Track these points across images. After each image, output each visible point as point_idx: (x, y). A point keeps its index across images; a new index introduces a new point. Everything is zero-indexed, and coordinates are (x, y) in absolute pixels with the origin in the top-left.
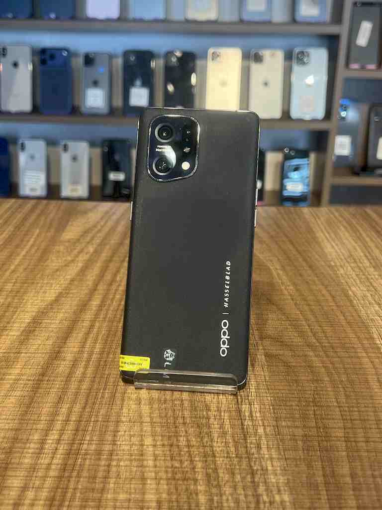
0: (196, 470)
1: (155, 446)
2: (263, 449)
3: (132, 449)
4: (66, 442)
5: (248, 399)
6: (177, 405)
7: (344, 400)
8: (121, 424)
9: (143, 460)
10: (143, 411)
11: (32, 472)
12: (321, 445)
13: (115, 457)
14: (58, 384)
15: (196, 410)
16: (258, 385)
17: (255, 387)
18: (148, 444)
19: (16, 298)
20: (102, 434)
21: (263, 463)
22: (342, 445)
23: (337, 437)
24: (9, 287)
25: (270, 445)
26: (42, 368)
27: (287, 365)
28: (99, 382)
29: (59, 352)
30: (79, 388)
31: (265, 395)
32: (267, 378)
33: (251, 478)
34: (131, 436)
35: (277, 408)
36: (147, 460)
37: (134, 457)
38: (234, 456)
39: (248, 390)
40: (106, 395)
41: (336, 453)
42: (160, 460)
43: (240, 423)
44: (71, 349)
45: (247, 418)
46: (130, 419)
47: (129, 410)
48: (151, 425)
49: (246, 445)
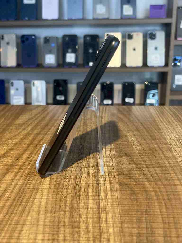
1: (43, 240)
2: (111, 242)
3: (29, 242)
5: (106, 210)
6: (62, 215)
8: (25, 225)
10: (40, 219)
15: (73, 217)
16: (113, 202)
18: (39, 238)
20: (13, 231)
22: (161, 239)
23: (159, 234)
25: (116, 239)
28: (17, 201)
30: (5, 204)
31: (116, 208)
32: (119, 198)
35: (123, 215)
39: (107, 205)
40: (20, 209)
43: (99, 225)
44: (6, 181)
45: (104, 222)
46: (31, 223)
47: (32, 217)
48: (43, 227)
49: (101, 239)
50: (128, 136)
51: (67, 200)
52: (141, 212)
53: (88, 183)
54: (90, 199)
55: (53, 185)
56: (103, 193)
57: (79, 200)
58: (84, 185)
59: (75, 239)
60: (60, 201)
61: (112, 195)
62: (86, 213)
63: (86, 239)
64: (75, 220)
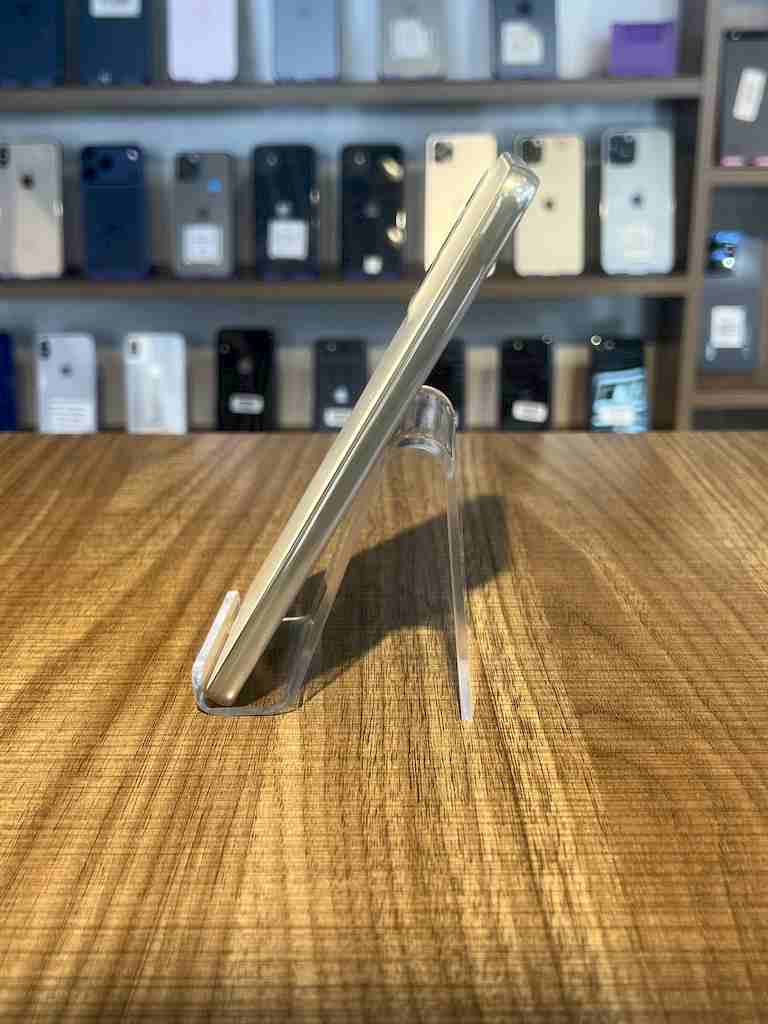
1: (322, 988)
2: (606, 988)
3: (264, 997)
4: (94, 983)
5: (557, 860)
6: (379, 881)
8: (236, 931)
10: (292, 900)
12: (755, 973)
14: (80, 837)
15: (426, 892)
16: (579, 825)
17: (572, 829)
18: (306, 983)
20: (189, 955)
25: (621, 978)
26: (44, 798)
27: (643, 772)
28: (183, 830)
31: (599, 849)
32: (601, 808)
34: (260, 965)
35: (632, 879)
38: (529, 1009)
39: (556, 838)
40: (200, 861)
43: (539, 920)
44: (118, 749)
45: (558, 908)
46: (259, 919)
47: (257, 896)
48: (312, 934)
49: (561, 979)
50: (588, 556)
51: (388, 822)
52: (703, 862)
53: (464, 751)
54: (483, 817)
55: (318, 759)
56: (532, 789)
57: (437, 819)
58: (447, 758)
59: (453, 981)
60: (362, 826)
61: (569, 797)
62: (477, 872)
63: (500, 979)
64: (437, 903)
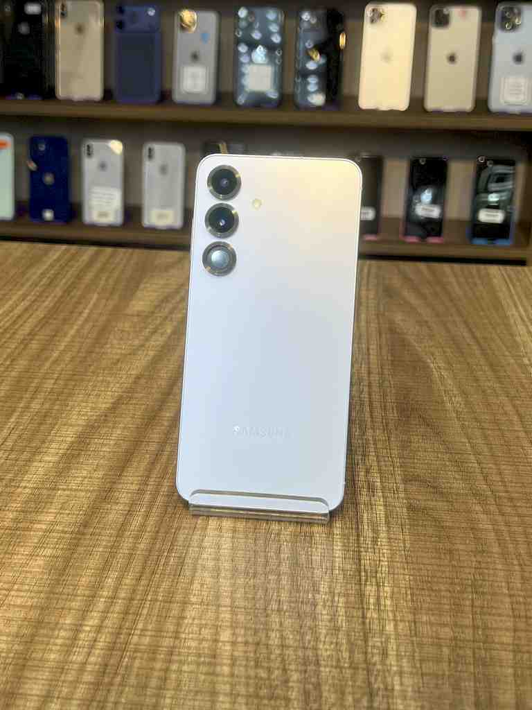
0: (291, 684)
1: (234, 643)
2: (391, 657)
3: (201, 646)
4: (110, 630)
5: (376, 577)
6: (272, 582)
7: (519, 585)
8: (189, 605)
9: (215, 665)
10: (222, 589)
11: (58, 675)
12: (477, 656)
13: (175, 658)
14: (105, 541)
15: (298, 591)
16: (393, 555)
17: (387, 558)
18: (225, 639)
19: (58, 402)
20: (162, 618)
21: (389, 680)
22: (507, 656)
23: (502, 643)
24: (49, 384)
25: (401, 652)
26: (85, 515)
27: (438, 524)
29: (110, 490)
30: (134, 548)
31: (402, 571)
32: (408, 545)
33: (368, 701)
34: (201, 627)
35: (417, 592)
36: (221, 665)
37: (202, 659)
38: (346, 665)
39: (378, 562)
40: (172, 561)
41: (498, 669)
42: (240, 665)
43: (360, 614)
44: (129, 485)
45: (372, 607)
46: (202, 599)
47: (202, 585)
48: (231, 611)
49: (367, 649)
50: (432, 365)
51: (281, 545)
52: (462, 584)
54: (337, 546)
56: (368, 530)
57: (310, 545)
59: (306, 645)
60: (266, 546)
61: (390, 536)
62: (329, 580)
63: (332, 646)
64: (303, 598)
